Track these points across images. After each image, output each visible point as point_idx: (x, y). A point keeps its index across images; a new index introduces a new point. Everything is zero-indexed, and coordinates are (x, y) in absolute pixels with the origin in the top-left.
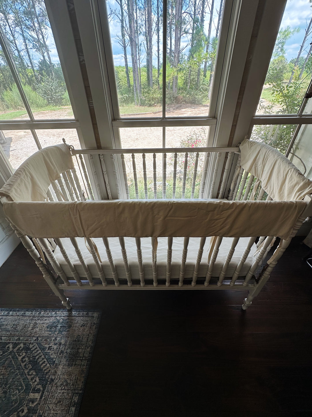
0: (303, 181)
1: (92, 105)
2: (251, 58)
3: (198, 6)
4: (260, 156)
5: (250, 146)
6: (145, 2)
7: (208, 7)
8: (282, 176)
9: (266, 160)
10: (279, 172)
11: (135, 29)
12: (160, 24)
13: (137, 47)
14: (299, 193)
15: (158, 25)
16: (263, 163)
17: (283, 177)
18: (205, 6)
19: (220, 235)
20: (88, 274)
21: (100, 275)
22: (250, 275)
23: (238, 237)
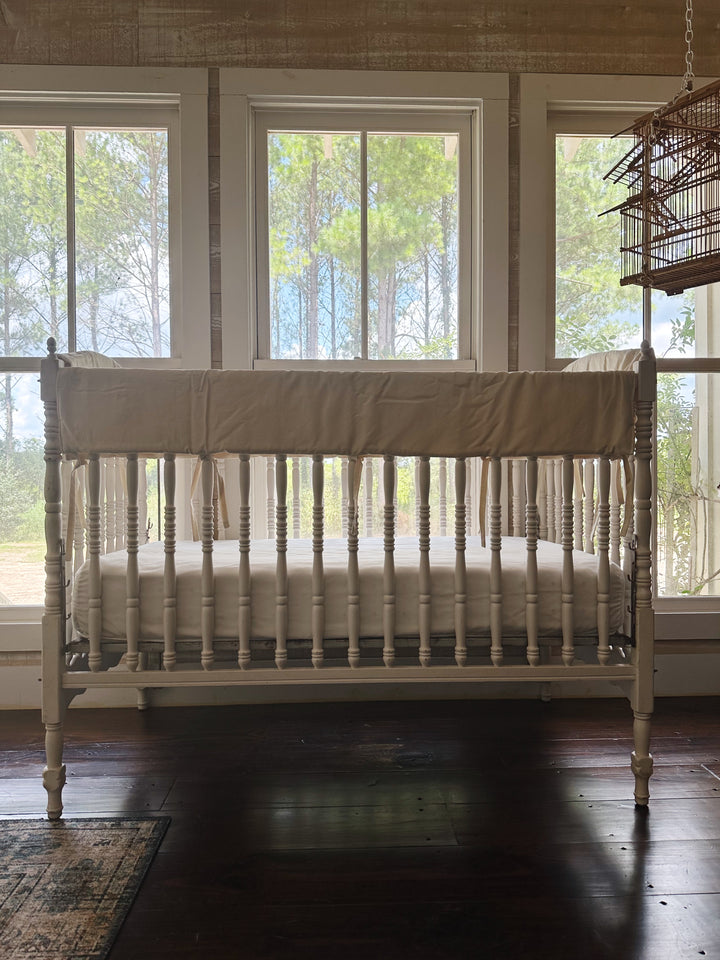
1: (218, 326)
19: (492, 452)
20: (170, 607)
21: (205, 609)
22: (602, 606)
23: (534, 459)
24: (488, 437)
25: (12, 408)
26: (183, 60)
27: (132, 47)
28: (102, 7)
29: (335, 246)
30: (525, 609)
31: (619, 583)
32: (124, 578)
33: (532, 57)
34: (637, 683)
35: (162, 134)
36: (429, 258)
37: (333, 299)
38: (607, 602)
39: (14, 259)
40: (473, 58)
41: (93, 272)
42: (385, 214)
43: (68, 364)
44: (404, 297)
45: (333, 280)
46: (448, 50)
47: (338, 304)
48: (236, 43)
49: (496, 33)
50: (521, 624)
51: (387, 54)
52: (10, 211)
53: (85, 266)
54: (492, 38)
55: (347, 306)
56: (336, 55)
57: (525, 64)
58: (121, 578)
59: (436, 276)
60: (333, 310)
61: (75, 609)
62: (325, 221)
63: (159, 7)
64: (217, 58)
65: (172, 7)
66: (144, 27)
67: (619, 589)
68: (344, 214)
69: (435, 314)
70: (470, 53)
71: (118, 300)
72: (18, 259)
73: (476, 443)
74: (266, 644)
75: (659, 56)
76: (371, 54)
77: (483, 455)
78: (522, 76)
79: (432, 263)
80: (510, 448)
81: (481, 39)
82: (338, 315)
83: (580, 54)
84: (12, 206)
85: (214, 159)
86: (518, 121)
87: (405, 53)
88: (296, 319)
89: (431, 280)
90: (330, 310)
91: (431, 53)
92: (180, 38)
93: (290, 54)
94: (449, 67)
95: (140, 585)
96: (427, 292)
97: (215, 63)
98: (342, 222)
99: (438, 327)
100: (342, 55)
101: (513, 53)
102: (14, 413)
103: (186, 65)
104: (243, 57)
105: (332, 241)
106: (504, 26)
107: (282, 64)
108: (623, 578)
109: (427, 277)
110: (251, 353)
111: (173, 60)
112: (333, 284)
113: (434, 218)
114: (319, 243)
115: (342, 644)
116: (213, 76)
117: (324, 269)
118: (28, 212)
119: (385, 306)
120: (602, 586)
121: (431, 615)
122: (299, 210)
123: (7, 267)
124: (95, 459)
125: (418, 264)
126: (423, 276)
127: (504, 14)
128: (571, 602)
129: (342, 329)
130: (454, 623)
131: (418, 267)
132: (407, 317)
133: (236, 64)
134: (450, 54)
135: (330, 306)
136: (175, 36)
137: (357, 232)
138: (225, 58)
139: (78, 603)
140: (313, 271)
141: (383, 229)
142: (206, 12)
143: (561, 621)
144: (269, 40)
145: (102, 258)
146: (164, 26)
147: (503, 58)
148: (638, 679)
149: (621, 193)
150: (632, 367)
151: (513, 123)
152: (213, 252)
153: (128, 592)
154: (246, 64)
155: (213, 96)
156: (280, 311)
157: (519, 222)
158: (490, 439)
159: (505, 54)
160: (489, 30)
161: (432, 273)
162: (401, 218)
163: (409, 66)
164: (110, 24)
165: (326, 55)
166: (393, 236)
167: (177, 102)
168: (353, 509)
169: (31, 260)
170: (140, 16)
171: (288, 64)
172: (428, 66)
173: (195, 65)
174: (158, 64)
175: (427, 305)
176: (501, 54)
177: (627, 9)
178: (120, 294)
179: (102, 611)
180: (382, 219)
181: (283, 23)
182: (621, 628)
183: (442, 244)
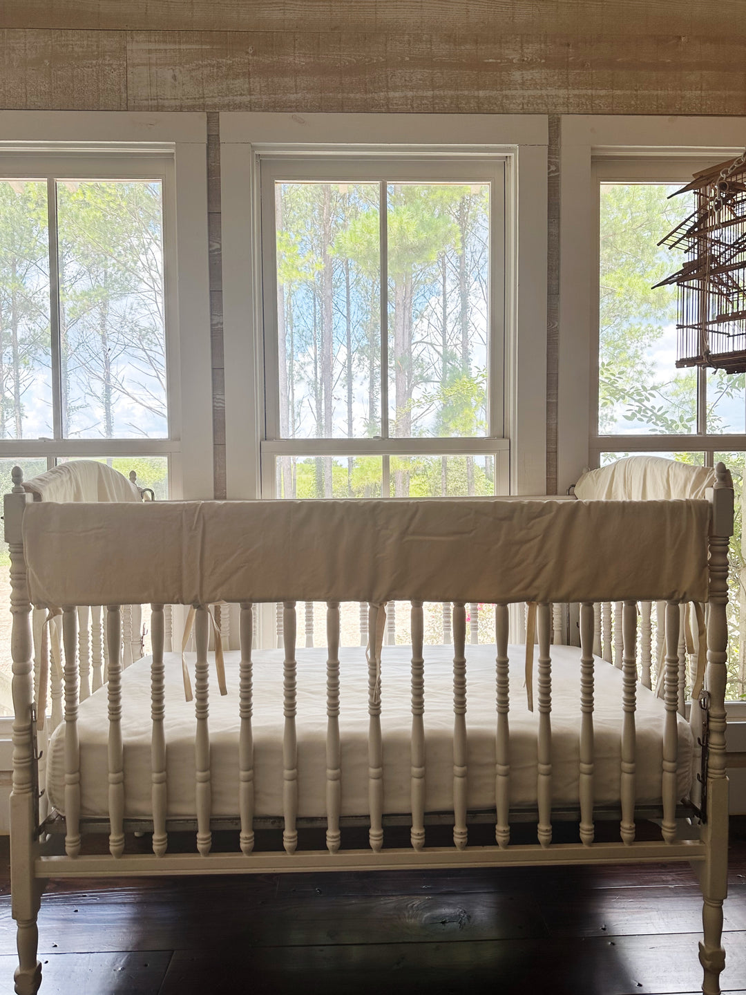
0: (694, 471)
1: (221, 405)
2: (556, 326)
3: (453, 334)
4: (616, 482)
5: (595, 479)
6: (315, 325)
7: (476, 335)
8: (662, 488)
9: (629, 481)
10: (655, 483)
11: (288, 372)
12: (354, 366)
13: (290, 408)
14: (694, 494)
15: (350, 367)
16: (625, 493)
17: (664, 487)
18: (470, 333)
19: (541, 597)
20: (160, 783)
21: (199, 785)
22: (668, 776)
23: (589, 604)
24: (533, 580)
25: (22, 415)
26: (178, 103)
27: (120, 89)
28: (85, 42)
29: (351, 250)
30: (578, 778)
31: (688, 746)
32: (105, 747)
33: (575, 95)
34: (709, 865)
35: (156, 186)
36: (446, 260)
37: (348, 303)
38: (674, 772)
39: (21, 262)
40: (506, 97)
41: (102, 275)
42: (404, 217)
43: (37, 496)
44: (421, 300)
45: (348, 283)
46: (478, 89)
47: (353, 308)
48: (240, 83)
49: (533, 68)
50: (572, 796)
51: (410, 94)
52: (16, 213)
53: (94, 269)
54: (528, 75)
55: (362, 308)
56: (352, 95)
57: (566, 104)
58: (102, 747)
59: (453, 277)
60: (349, 313)
61: (49, 782)
62: (340, 222)
63: (150, 41)
64: (216, 100)
65: (165, 42)
66: (134, 66)
67: (687, 752)
68: (362, 217)
69: (452, 317)
70: (504, 92)
71: (129, 305)
72: (25, 263)
73: (522, 585)
74: (273, 823)
75: (719, 93)
76: (391, 94)
77: (530, 600)
78: (564, 118)
79: (449, 265)
80: (563, 592)
81: (517, 75)
82: (354, 318)
83: (628, 92)
84: (18, 208)
85: (214, 216)
86: (557, 170)
87: (430, 93)
88: (310, 322)
89: (448, 282)
90: (345, 313)
91: (460, 92)
92: (174, 77)
93: (299, 95)
94: (480, 108)
95: (125, 756)
96: (444, 294)
97: (215, 106)
98: (359, 225)
99: (455, 330)
100: (358, 96)
101: (552, 91)
102: (24, 421)
103: (181, 109)
104: (246, 99)
105: (349, 245)
106: (543, 61)
107: (290, 107)
108: (691, 739)
109: (444, 278)
110: (259, 434)
111: (166, 103)
112: (348, 287)
113: (452, 218)
114: (335, 245)
115: (363, 823)
116: (212, 120)
117: (339, 271)
118: (34, 215)
119: (402, 313)
120: (668, 752)
121: (468, 789)
122: (313, 210)
123: (15, 271)
124: (70, 611)
125: (436, 266)
126: (441, 278)
127: (543, 46)
128: (633, 772)
129: (358, 332)
130: (494, 797)
131: (435, 270)
132: (424, 319)
133: (238, 107)
134: (481, 93)
135: (345, 309)
136: (168, 74)
137: (376, 236)
138: (226, 100)
139: (53, 776)
140: (328, 273)
141: (402, 232)
142: (204, 47)
143: (619, 791)
144: (276, 80)
145: (111, 262)
146: (157, 64)
147: (541, 97)
148: (709, 860)
149: (678, 259)
150: (703, 493)
151: (553, 172)
152: (214, 322)
153: (111, 768)
154: (250, 107)
155: (213, 142)
156: (294, 317)
157: (559, 285)
158: (537, 583)
159: (544, 92)
160: (524, 65)
161: (451, 276)
162: (421, 221)
163: (433, 108)
164: (94, 62)
165: (340, 96)
166: (411, 239)
167: (173, 151)
168: (375, 665)
169: (38, 264)
170: (129, 53)
171: (297, 107)
172: (457, 108)
173: (192, 109)
174: (150, 109)
175: (445, 308)
176: (539, 92)
177: (683, 39)
178: (131, 299)
179: (80, 786)
180: (401, 222)
181: (291, 59)
182: (688, 796)
183: (460, 245)
